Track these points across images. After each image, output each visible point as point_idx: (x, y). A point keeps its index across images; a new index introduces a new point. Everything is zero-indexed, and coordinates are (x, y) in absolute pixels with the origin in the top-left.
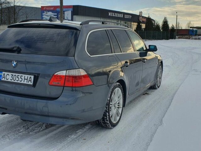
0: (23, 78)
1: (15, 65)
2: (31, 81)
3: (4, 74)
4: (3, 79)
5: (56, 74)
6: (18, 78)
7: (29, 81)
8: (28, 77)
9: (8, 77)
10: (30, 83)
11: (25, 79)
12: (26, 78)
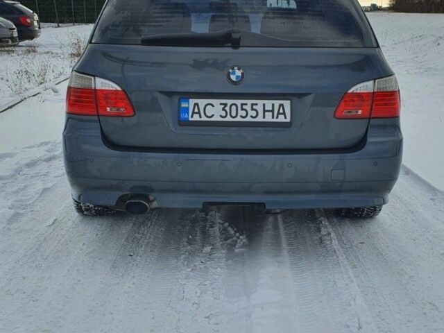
0: (259, 108)
1: (237, 77)
2: (284, 114)
3: (196, 104)
4: (196, 118)
5: (350, 91)
6: (242, 109)
7: (279, 113)
8: (273, 105)
9: (209, 111)
10: (281, 119)
11: (265, 111)
12: (269, 107)
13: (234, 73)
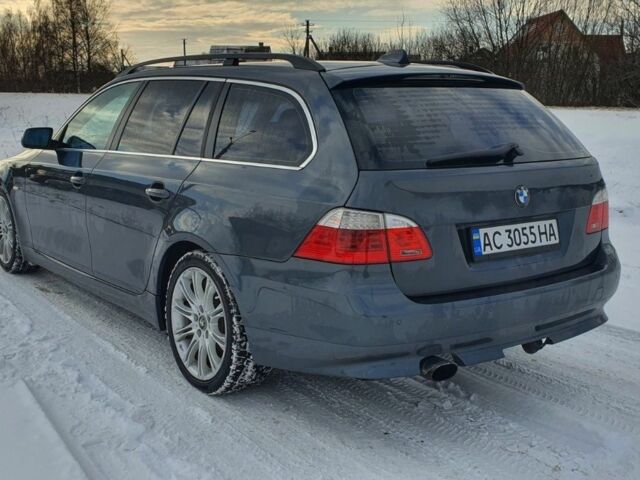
1: (525, 198)
2: (554, 234)
3: (486, 234)
4: (488, 251)
5: (593, 203)
6: (524, 234)
7: (551, 235)
8: (545, 226)
9: (499, 240)
10: (553, 240)
11: (541, 234)
12: (542, 229)
13: (522, 194)
